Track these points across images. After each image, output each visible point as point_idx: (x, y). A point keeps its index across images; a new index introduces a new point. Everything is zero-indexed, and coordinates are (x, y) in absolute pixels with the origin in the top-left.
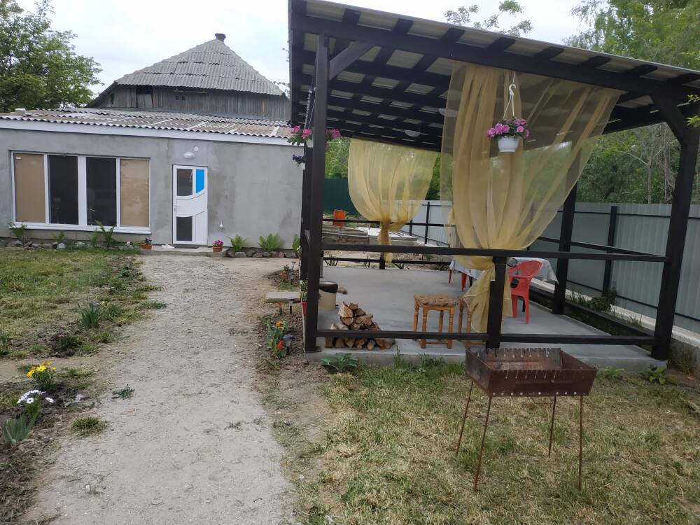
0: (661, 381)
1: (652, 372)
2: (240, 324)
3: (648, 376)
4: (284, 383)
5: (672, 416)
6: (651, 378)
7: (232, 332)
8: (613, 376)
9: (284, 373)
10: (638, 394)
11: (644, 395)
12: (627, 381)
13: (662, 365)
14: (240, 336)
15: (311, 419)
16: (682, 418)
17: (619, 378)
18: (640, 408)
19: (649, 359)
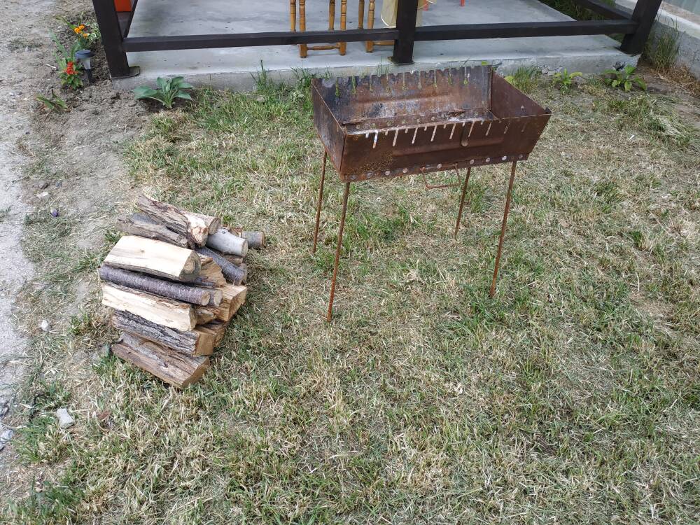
0: (627, 87)
1: (617, 73)
2: (34, 30)
3: (611, 80)
4: (72, 135)
5: (635, 145)
6: (615, 83)
7: (15, 46)
8: (565, 83)
9: (75, 117)
10: (595, 110)
11: (603, 112)
12: (582, 91)
13: (633, 60)
14: (26, 53)
15: (94, 203)
16: (650, 147)
17: (573, 86)
18: (594, 133)
19: (619, 53)
